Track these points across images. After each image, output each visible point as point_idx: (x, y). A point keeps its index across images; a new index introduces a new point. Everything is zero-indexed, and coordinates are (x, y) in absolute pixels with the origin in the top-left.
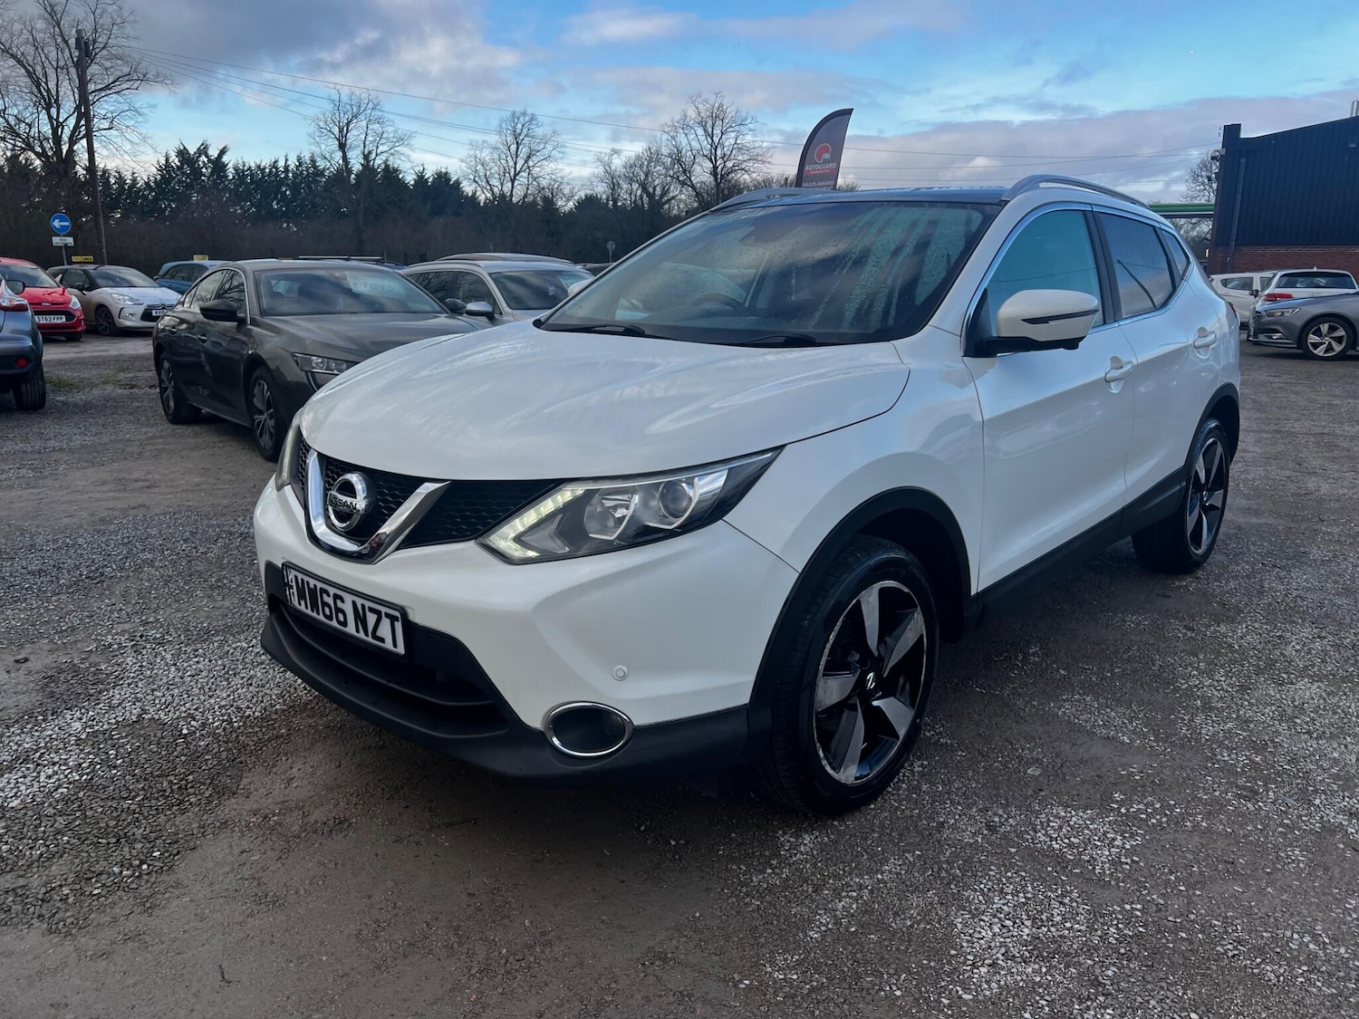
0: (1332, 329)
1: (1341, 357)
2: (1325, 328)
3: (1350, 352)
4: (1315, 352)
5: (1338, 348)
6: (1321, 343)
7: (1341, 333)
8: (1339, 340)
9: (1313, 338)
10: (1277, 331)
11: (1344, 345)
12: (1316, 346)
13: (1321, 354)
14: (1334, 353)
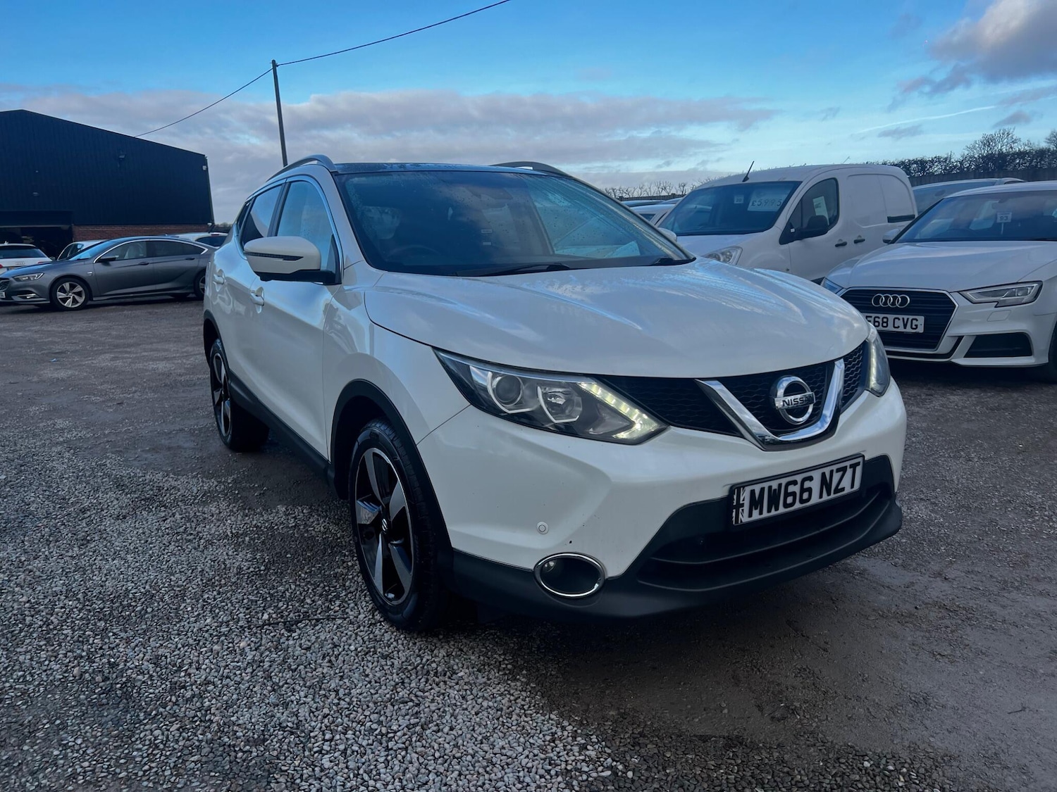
0: (72, 287)
1: (84, 307)
2: (67, 286)
3: (89, 303)
4: (65, 305)
5: (81, 300)
6: (69, 298)
7: (79, 289)
8: (79, 294)
9: (60, 295)
10: (31, 292)
11: (84, 297)
12: (65, 300)
13: (70, 306)
14: (79, 305)
